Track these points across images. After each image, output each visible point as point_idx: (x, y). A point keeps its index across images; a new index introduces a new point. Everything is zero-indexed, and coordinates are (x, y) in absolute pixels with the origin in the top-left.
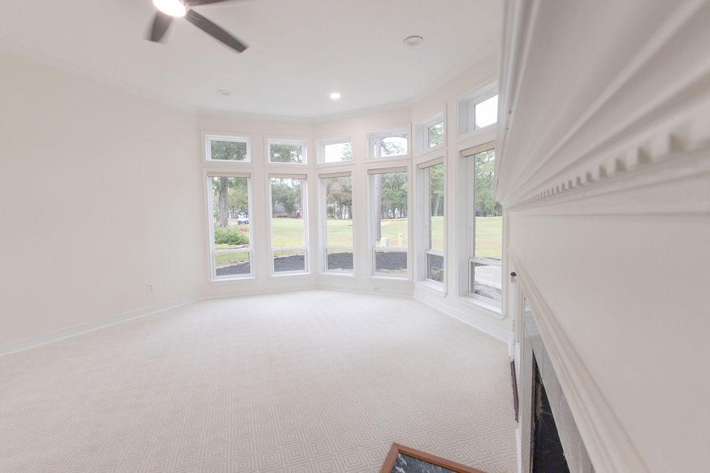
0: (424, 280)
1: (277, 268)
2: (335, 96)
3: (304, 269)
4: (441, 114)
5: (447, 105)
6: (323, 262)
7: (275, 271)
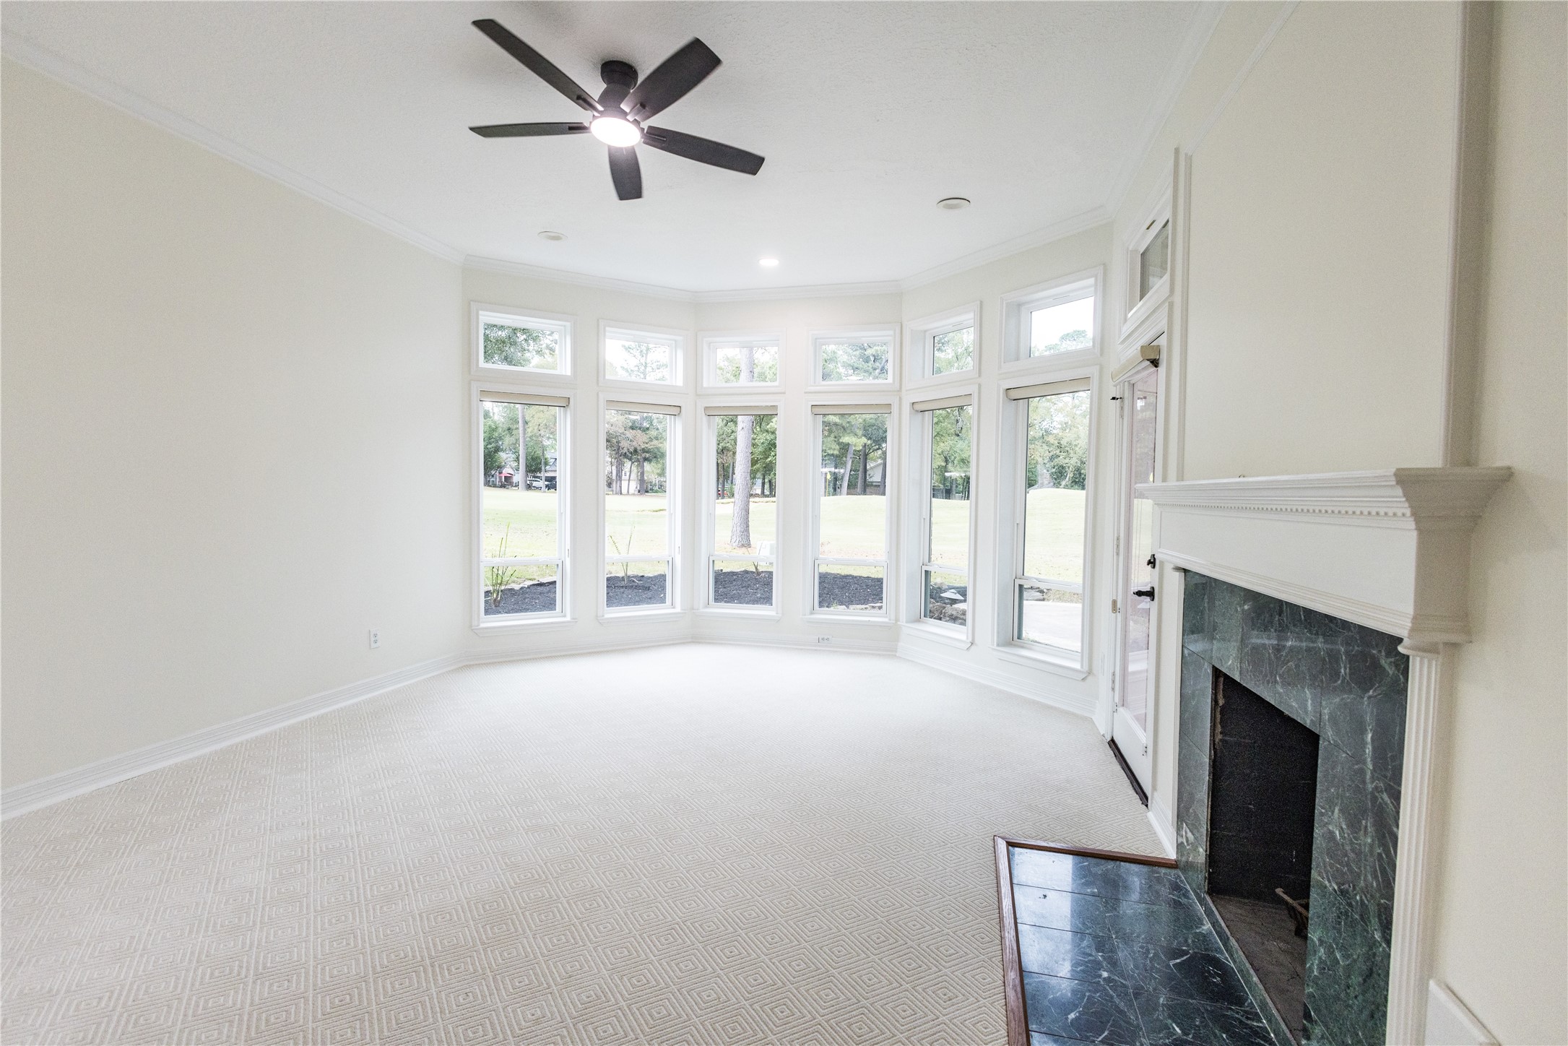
0: (918, 620)
1: (611, 601)
2: (769, 262)
3: (663, 601)
4: (969, 317)
5: (981, 302)
6: (706, 586)
7: (608, 605)
